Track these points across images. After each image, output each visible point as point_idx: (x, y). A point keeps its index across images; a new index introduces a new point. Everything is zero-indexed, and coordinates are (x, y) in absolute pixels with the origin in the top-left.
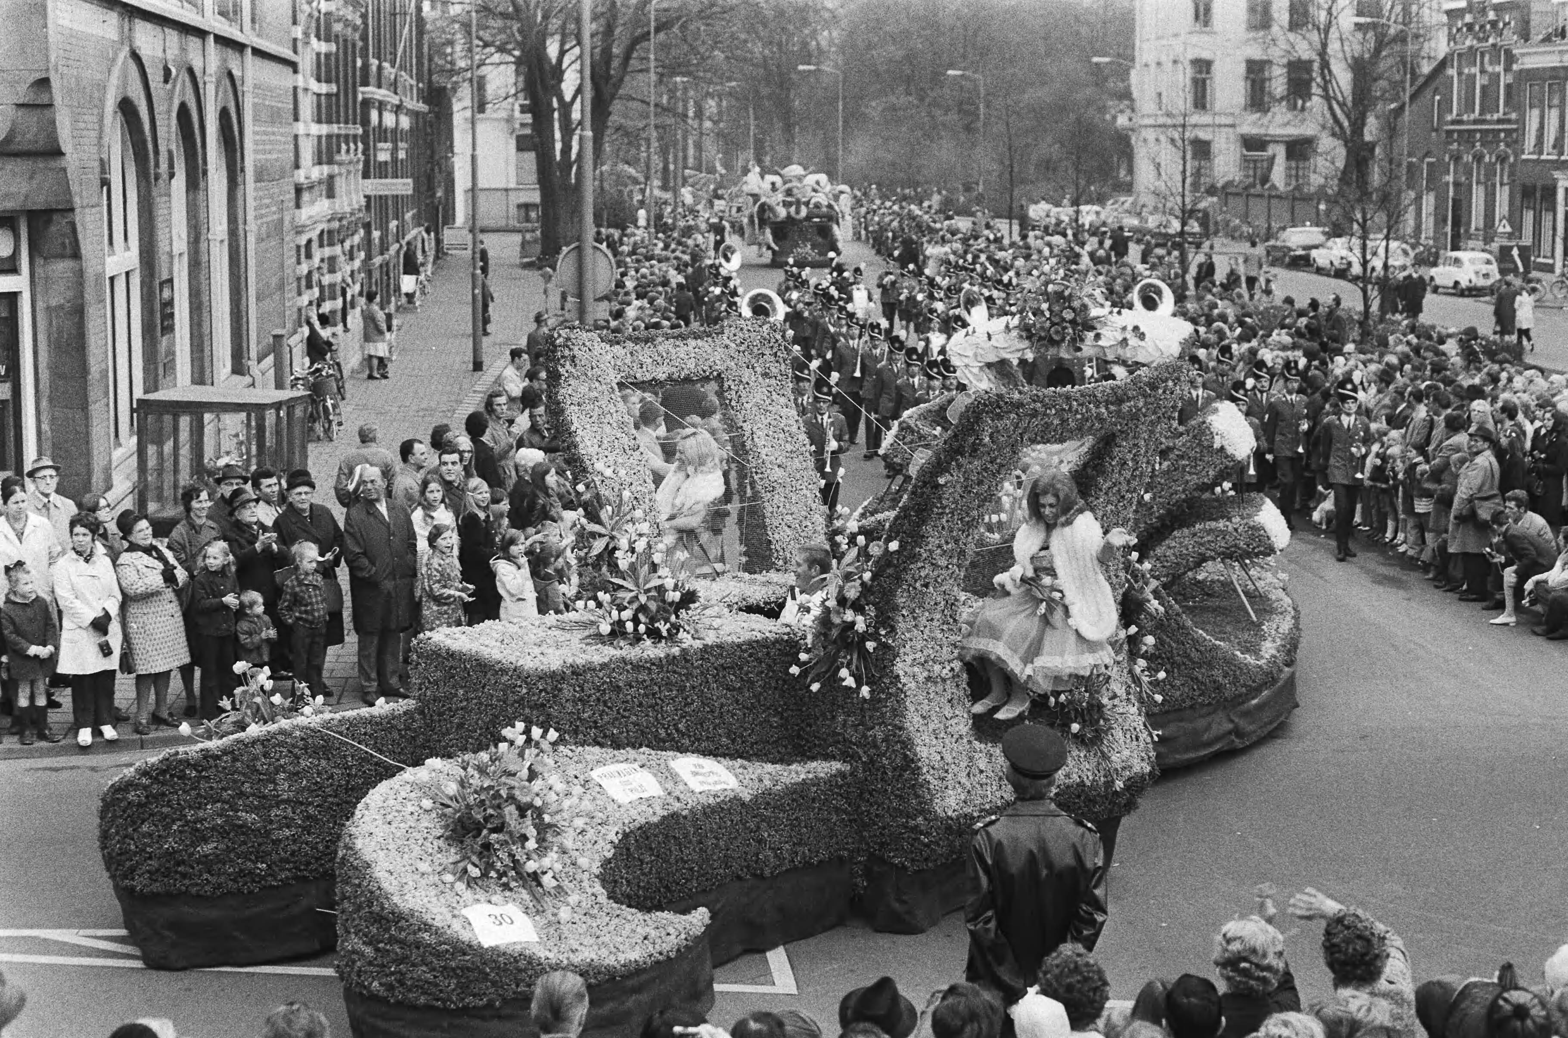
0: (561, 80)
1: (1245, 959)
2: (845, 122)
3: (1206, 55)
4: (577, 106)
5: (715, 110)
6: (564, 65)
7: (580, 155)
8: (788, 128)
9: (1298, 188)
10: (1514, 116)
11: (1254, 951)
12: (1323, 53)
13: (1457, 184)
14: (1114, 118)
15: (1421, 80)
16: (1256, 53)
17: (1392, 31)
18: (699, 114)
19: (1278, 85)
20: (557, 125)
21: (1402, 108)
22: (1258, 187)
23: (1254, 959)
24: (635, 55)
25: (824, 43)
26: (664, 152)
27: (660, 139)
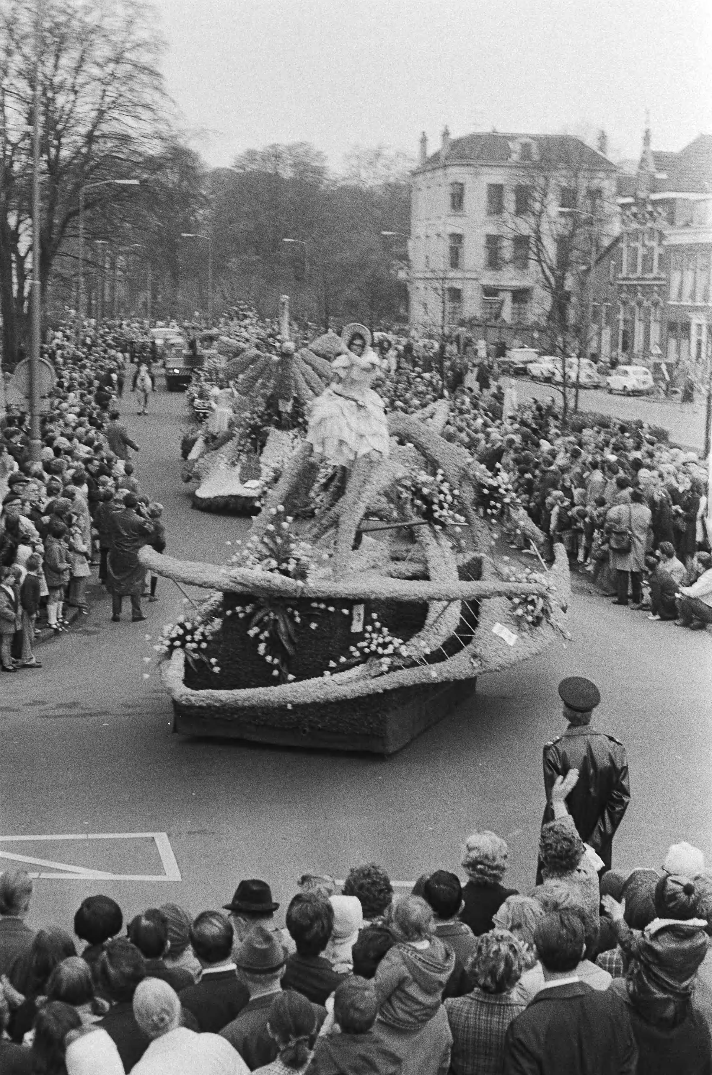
0: (18, 241)
1: (481, 863)
2: (214, 273)
3: (458, 231)
4: (29, 259)
5: (124, 263)
6: (20, 231)
7: (30, 293)
8: (175, 275)
9: (519, 323)
10: (663, 275)
11: (486, 857)
12: (537, 232)
13: (625, 321)
14: (397, 272)
15: (603, 250)
16: (493, 231)
17: (583, 217)
18: (113, 267)
19: (507, 252)
20: (14, 272)
21: (589, 270)
22: (493, 321)
23: (486, 862)
24: (69, 224)
25: (199, 218)
26: (89, 291)
27: (86, 282)
